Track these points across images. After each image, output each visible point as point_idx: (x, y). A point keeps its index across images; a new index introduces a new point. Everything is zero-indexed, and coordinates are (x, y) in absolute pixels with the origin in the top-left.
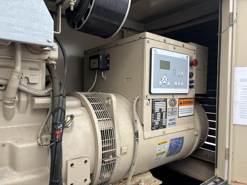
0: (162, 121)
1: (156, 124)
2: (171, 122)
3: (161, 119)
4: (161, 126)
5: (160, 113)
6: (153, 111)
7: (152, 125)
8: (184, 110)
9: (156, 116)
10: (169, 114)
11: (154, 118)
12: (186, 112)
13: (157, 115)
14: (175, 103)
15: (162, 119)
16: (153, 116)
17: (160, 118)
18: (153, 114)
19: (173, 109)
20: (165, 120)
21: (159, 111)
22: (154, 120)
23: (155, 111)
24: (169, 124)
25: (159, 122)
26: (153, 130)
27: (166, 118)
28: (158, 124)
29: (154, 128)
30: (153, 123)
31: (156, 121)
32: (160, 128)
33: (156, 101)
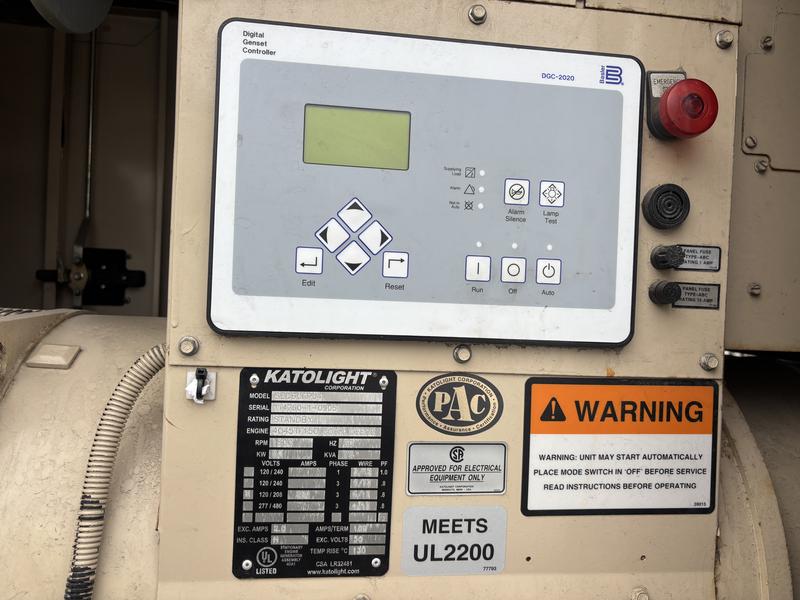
0: (345, 521)
1: (275, 540)
2: (440, 541)
3: (328, 513)
4: (328, 558)
5: (322, 472)
6: (250, 449)
7: (236, 545)
8: (596, 464)
9: (285, 489)
10: (421, 481)
11: (256, 500)
12: (613, 479)
13: (285, 478)
14: (484, 405)
15: (345, 512)
16: (248, 483)
17: (321, 506)
18: (249, 471)
19: (457, 452)
20: (371, 517)
21: (309, 455)
22: (256, 510)
23: (264, 454)
24: (421, 555)
25: (306, 529)
26: (250, 575)
27: (379, 505)
28: (305, 540)
29: (255, 565)
30: (254, 529)
31: (285, 522)
32: (319, 572)
33: (284, 382)
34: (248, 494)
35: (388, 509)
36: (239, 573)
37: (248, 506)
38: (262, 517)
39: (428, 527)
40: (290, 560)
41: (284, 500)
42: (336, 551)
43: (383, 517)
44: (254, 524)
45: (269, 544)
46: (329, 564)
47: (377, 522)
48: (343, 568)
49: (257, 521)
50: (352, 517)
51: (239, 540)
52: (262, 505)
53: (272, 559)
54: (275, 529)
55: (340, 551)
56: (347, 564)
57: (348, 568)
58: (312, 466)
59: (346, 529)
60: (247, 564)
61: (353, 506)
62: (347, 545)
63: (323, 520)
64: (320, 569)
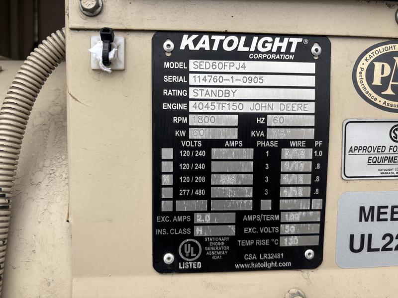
0: (276, 210)
1: (199, 231)
2: (377, 229)
5: (249, 153)
9: (208, 173)
10: (358, 164)
11: (177, 185)
13: (208, 160)
15: (276, 198)
18: (167, 153)
20: (304, 204)
21: (234, 134)
22: (176, 197)
23: (183, 133)
24: (357, 246)
25: (232, 218)
26: (172, 269)
27: (313, 191)
28: (232, 230)
29: (178, 259)
30: (175, 219)
31: (209, 211)
32: (248, 266)
33: (202, 49)
34: (167, 180)
35: (323, 196)
36: (160, 267)
37: (167, 193)
38: (184, 205)
39: (365, 214)
40: (217, 252)
41: (207, 186)
42: (265, 242)
43: (317, 204)
44: (174, 213)
45: (192, 236)
46: (258, 256)
47: (311, 210)
48: (274, 260)
49: (178, 209)
50: (283, 204)
51: (159, 232)
52: (183, 192)
53: (196, 252)
54: (199, 218)
55: (271, 243)
56: (278, 256)
57: (278, 261)
58: (237, 147)
59: (277, 218)
60: (168, 258)
61: (285, 192)
62: (278, 236)
63: (251, 208)
64: (249, 262)
